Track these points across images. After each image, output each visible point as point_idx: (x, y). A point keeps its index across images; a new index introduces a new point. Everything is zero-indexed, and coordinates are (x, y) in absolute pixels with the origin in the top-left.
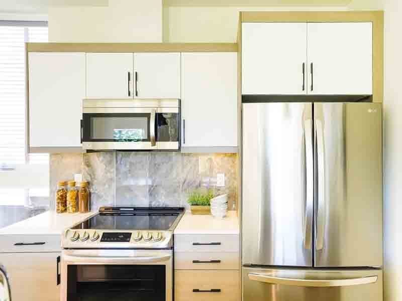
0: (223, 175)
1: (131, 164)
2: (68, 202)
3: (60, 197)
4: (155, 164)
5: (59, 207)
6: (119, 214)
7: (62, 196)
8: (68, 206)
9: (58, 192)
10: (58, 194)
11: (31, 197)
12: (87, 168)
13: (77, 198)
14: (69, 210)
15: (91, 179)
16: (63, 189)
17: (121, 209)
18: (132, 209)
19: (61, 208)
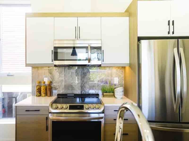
0: (118, 78)
1: (72, 73)
2: (42, 91)
3: (38, 89)
4: (84, 73)
5: (37, 94)
6: (67, 97)
7: (39, 88)
8: (42, 93)
9: (37, 86)
10: (37, 88)
11: (3, 92)
12: (50, 75)
13: (46, 89)
14: (42, 95)
15: (52, 80)
16: (39, 85)
17: (68, 95)
18: (74, 95)
19: (38, 94)
